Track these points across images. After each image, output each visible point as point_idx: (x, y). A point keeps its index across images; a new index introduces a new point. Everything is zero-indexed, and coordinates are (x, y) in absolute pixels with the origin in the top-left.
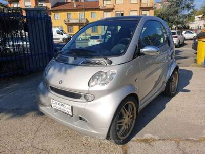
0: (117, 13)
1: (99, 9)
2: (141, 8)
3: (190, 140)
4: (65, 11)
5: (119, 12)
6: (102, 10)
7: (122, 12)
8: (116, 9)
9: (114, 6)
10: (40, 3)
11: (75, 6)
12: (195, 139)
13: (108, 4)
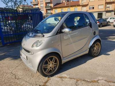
0: (90, 7)
1: (79, 5)
2: (106, 3)
3: (86, 81)
4: (60, 8)
5: (92, 7)
6: (81, 6)
7: (93, 6)
8: (90, 5)
9: (88, 3)
10: (48, 5)
11: (66, 5)
12: (89, 81)
13: (85, 2)
